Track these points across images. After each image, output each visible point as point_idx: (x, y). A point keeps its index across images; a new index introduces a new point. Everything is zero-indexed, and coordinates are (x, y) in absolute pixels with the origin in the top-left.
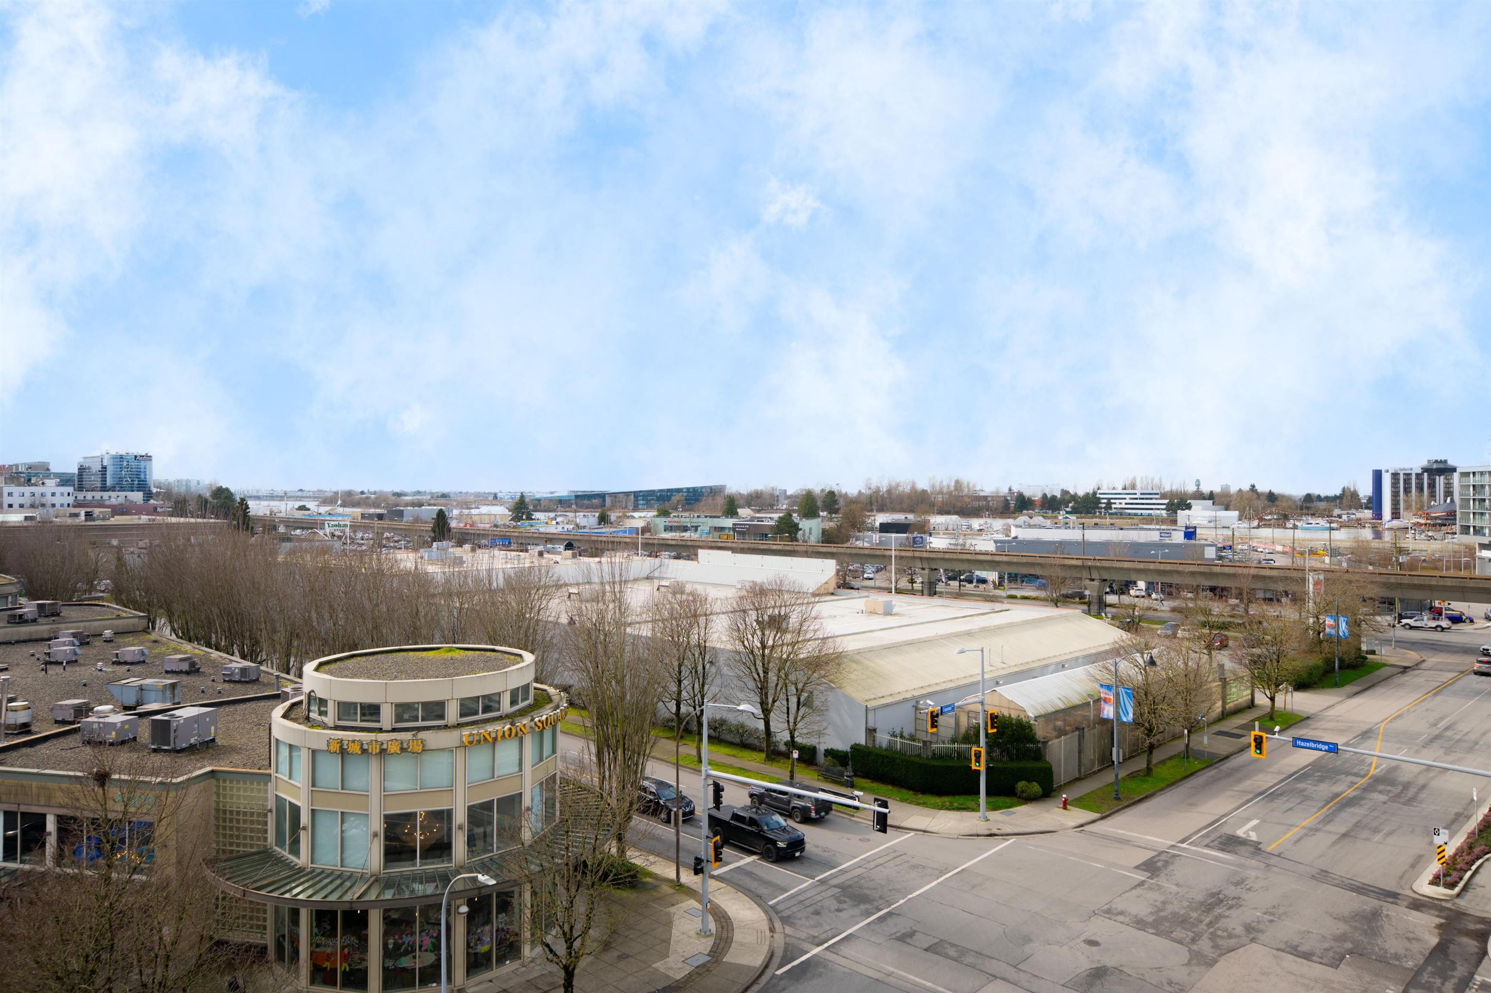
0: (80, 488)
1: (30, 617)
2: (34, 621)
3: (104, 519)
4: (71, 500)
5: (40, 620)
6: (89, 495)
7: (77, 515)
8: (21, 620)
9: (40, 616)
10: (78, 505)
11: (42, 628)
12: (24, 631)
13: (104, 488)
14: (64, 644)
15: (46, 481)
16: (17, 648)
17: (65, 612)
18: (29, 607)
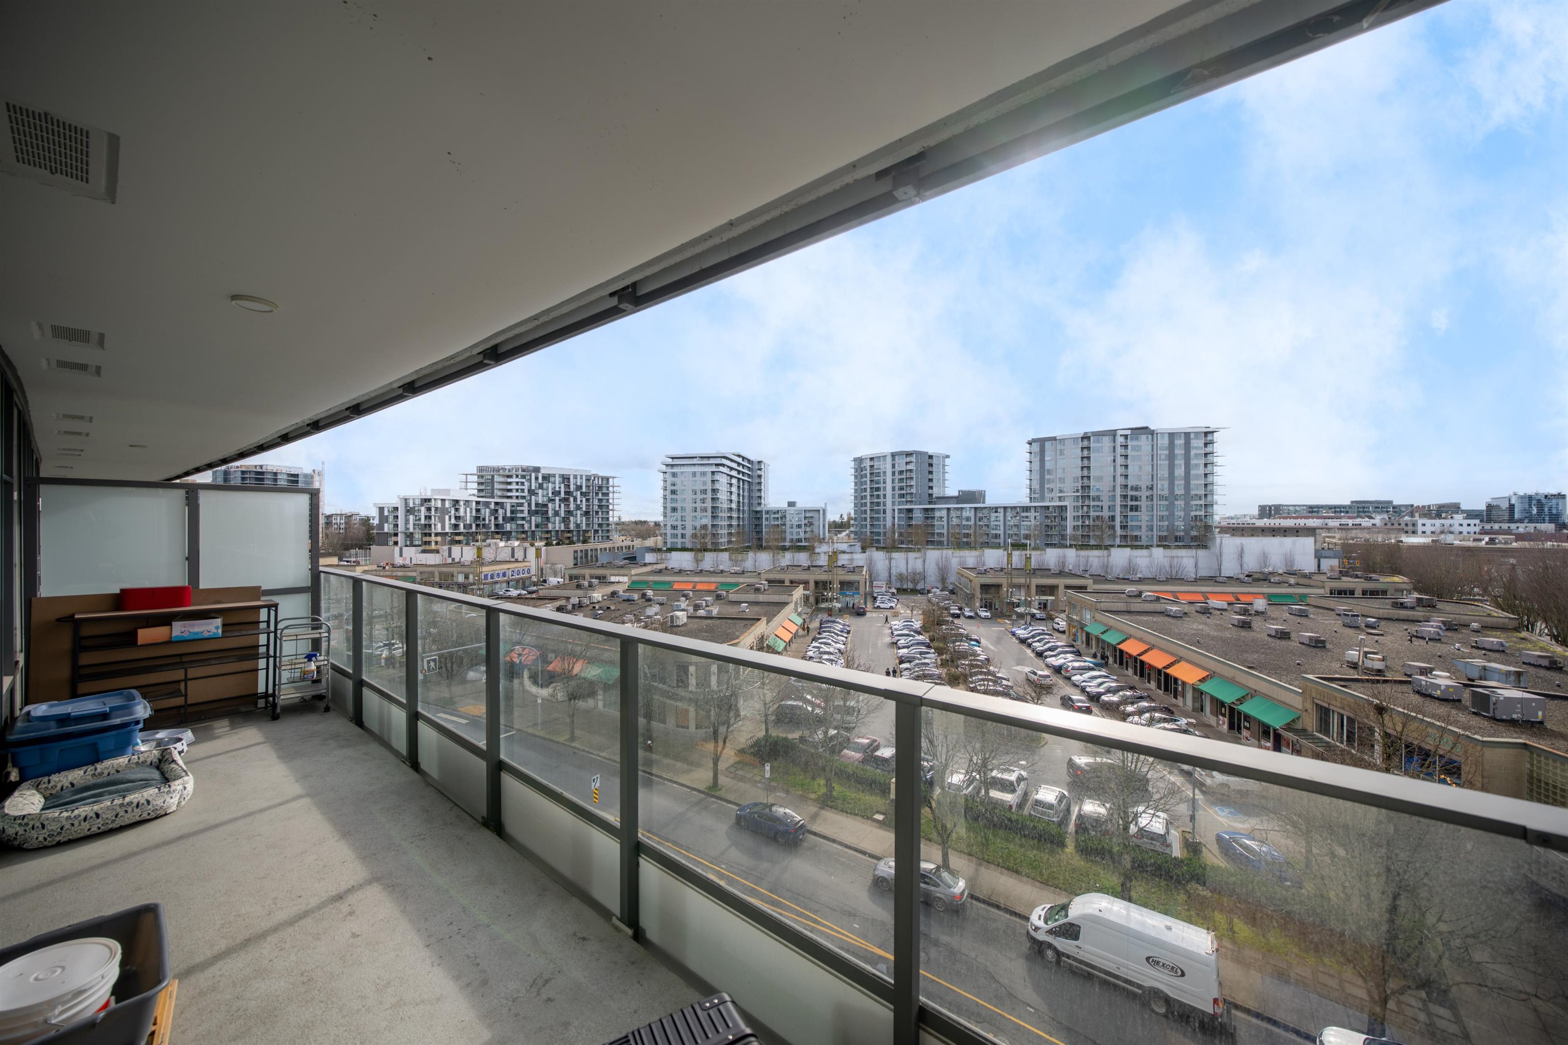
0: (1489, 521)
1: (1409, 605)
2: (1413, 608)
3: (1506, 543)
4: (1477, 529)
5: (1417, 608)
6: (1496, 526)
7: (1480, 540)
8: (1402, 606)
9: (1418, 606)
10: (1484, 532)
11: (1419, 613)
12: (1403, 613)
13: (1512, 520)
14: (1432, 627)
15: (1455, 516)
16: (1397, 624)
17: (1440, 606)
18: (1411, 598)
